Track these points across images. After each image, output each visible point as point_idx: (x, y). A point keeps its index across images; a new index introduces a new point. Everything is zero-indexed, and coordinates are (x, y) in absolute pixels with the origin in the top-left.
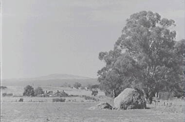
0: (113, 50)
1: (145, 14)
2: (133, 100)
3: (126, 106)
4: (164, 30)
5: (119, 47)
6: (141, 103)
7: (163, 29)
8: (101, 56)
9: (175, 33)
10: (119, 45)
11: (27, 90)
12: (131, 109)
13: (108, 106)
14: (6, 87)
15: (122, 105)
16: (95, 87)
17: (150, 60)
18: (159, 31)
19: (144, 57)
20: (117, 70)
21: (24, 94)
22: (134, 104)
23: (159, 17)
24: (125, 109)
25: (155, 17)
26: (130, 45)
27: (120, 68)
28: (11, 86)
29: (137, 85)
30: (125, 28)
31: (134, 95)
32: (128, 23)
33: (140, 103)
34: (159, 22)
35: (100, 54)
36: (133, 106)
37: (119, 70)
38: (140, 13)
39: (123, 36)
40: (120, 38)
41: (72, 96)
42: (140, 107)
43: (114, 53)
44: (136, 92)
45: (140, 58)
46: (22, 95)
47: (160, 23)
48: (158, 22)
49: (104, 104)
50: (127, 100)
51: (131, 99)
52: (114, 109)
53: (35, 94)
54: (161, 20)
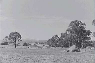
1: (76, 21)
9: (85, 28)
11: (24, 44)
13: (68, 51)
21: (24, 45)
23: (81, 22)
26: (72, 31)
27: (68, 38)
30: (70, 26)
35: (61, 34)
39: (69, 28)
43: (66, 33)
44: (77, 47)
46: (23, 45)
47: (81, 24)
52: (70, 52)
53: (27, 45)
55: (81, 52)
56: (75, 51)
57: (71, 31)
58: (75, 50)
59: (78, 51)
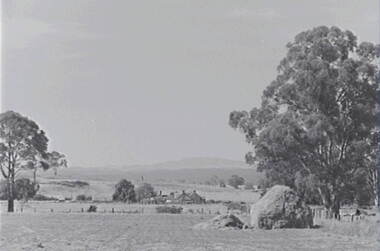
0: (259, 107)
1: (323, 32)
2: (284, 209)
3: (270, 221)
4: (364, 66)
5: (272, 102)
6: (302, 217)
7: (361, 63)
8: (235, 119)
10: (271, 96)
11: (120, 190)
12: (281, 227)
13: (235, 223)
14: (85, 184)
15: (262, 220)
17: (331, 128)
18: (353, 68)
19: (319, 122)
20: (265, 148)
21: (115, 198)
22: (286, 218)
23: (352, 38)
24: (269, 228)
25: (346, 38)
26: (293, 97)
27: (270, 143)
28: (96, 182)
29: (304, 179)
30: (284, 62)
31: (287, 199)
32: (291, 51)
33: (299, 216)
34: (355, 49)
35: (232, 115)
36: (285, 222)
37: (269, 148)
38: (315, 30)
39: (279, 77)
40: (274, 82)
41: (213, 202)
42: (299, 224)
43: (262, 112)
44: (291, 193)
45: (311, 123)
46: (111, 198)
47: (357, 51)
48: (351, 49)
49: (226, 217)
50: (272, 210)
51: (281, 208)
52: (246, 227)
53: (137, 197)
54: (358, 45)
55: (317, 227)
56: (278, 224)
57: (289, 95)
58: (276, 217)
59: (294, 223)
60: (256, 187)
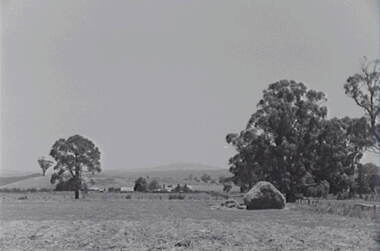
5: (252, 127)
16: (227, 180)
21: (135, 189)
25: (300, 88)
30: (262, 102)
32: (265, 94)
34: (305, 94)
35: (228, 137)
48: (302, 94)
53: (147, 189)
54: (307, 91)
60: (217, 182)
